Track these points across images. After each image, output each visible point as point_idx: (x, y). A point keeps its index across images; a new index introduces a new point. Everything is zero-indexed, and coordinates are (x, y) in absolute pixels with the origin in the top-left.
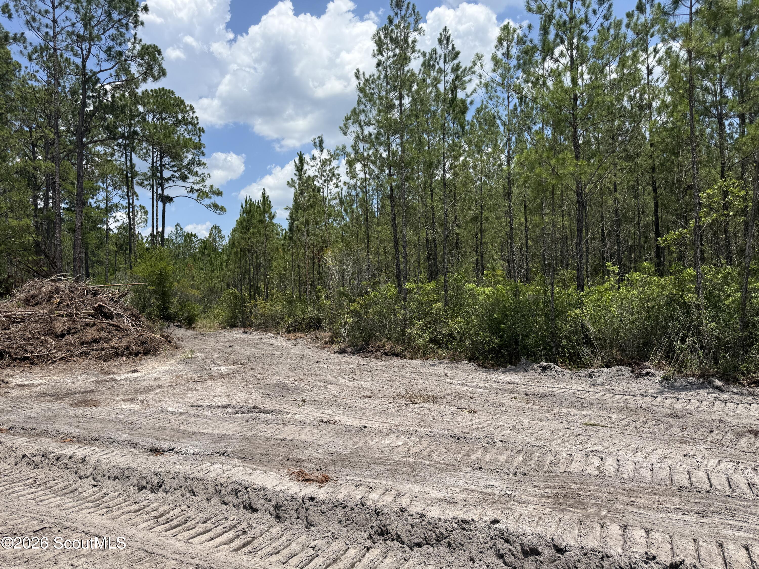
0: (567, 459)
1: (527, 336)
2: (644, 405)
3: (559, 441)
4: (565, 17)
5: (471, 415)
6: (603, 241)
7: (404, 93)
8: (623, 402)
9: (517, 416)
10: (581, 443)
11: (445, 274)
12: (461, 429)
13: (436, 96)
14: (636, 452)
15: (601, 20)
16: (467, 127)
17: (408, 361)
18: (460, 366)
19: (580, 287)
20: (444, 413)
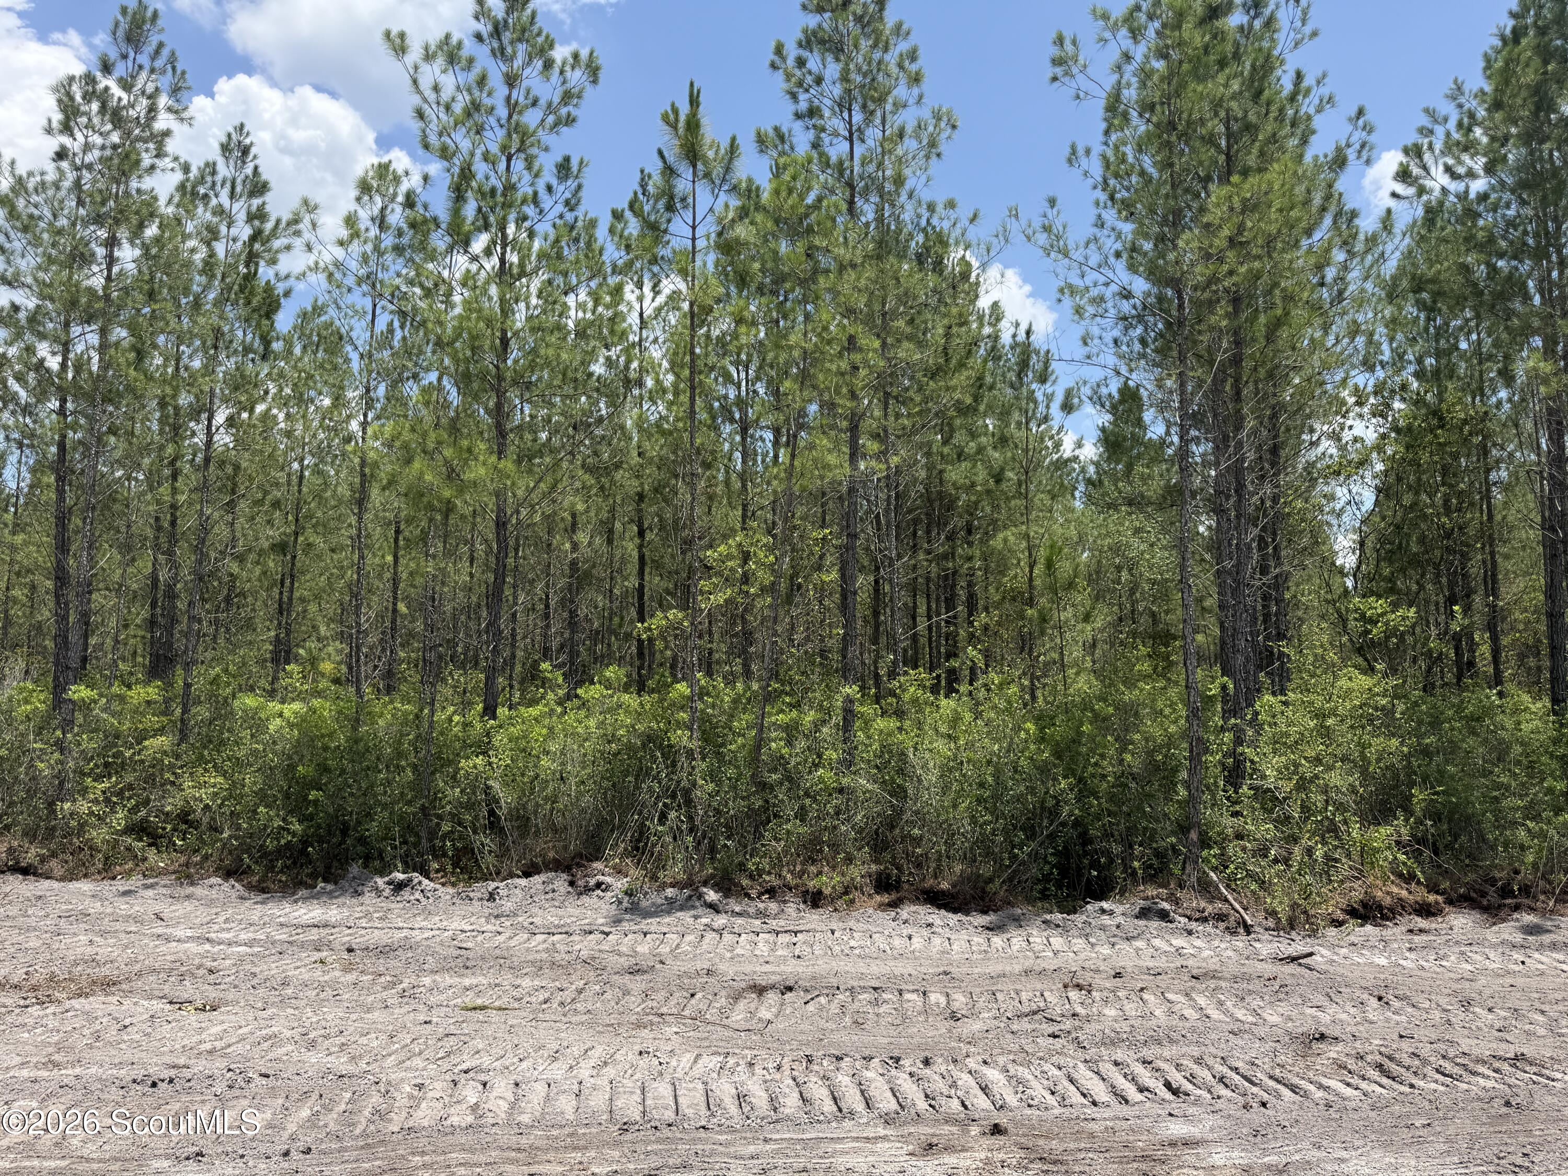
0: (411, 1097)
1: (368, 815)
2: (584, 954)
3: (402, 1055)
4: (494, 181)
5: (202, 1016)
6: (547, 616)
7: (123, 234)
8: (547, 950)
9: (317, 1005)
10: (448, 1054)
11: (187, 667)
12: (168, 1059)
13: (206, 263)
14: (556, 1059)
15: (560, 208)
16: (277, 346)
17: (56, 885)
18: (198, 891)
19: (490, 711)
20: (127, 1022)
